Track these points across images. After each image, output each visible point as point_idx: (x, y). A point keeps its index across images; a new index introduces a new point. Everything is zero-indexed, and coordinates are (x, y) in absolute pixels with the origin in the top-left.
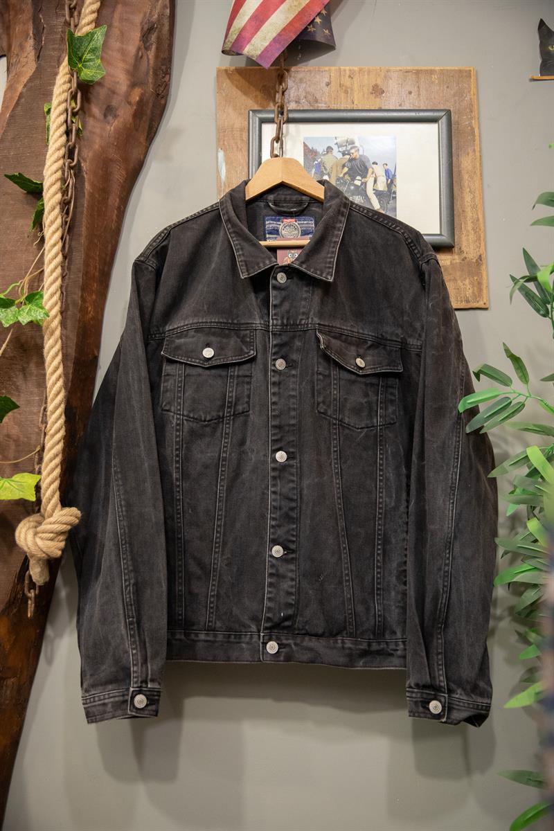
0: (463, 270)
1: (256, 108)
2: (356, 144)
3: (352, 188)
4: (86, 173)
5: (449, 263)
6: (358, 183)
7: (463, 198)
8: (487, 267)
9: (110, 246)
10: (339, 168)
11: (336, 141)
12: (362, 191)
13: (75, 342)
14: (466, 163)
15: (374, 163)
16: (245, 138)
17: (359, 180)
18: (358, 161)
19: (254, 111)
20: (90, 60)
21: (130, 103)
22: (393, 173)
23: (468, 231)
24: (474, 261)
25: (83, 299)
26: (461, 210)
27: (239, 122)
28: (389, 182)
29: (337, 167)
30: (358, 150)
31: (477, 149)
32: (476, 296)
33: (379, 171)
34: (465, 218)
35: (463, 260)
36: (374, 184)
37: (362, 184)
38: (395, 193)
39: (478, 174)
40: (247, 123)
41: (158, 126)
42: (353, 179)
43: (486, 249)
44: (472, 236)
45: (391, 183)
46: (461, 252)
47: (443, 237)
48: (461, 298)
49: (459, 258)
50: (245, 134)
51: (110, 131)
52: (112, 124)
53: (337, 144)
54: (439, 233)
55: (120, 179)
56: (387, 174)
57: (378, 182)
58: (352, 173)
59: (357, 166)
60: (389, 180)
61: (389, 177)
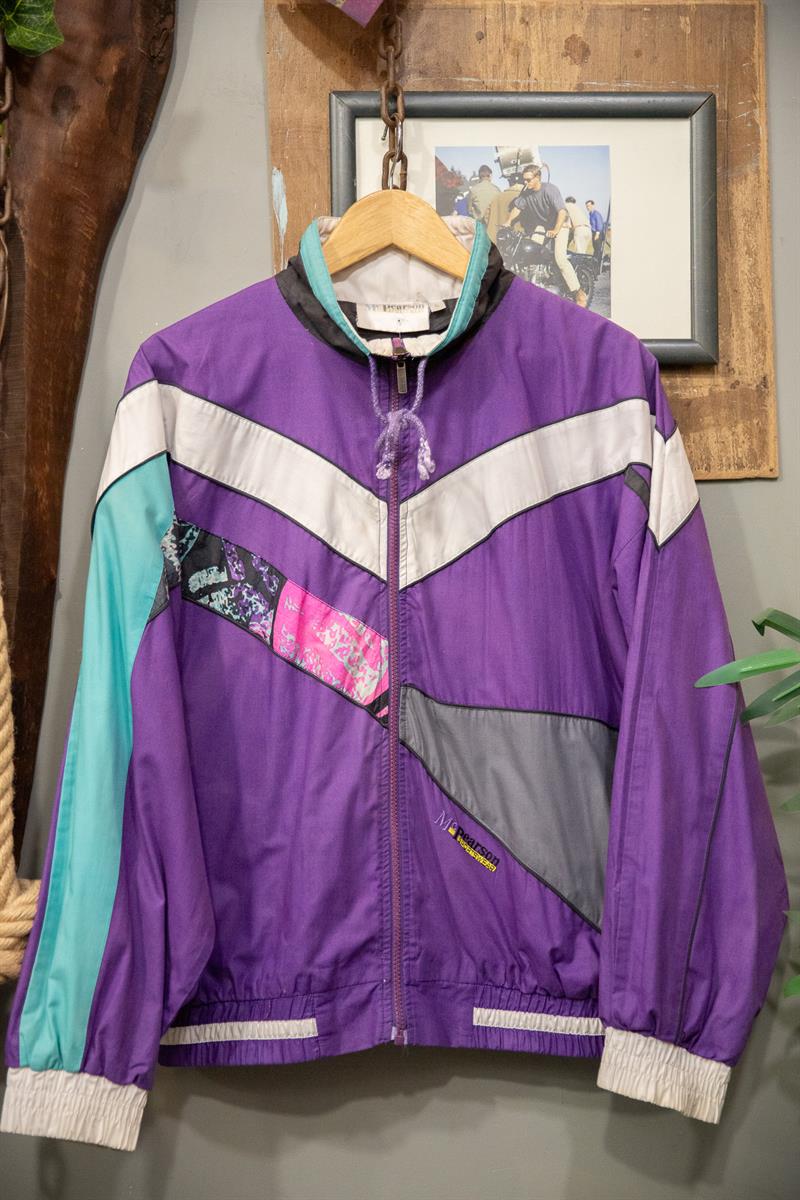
0: (731, 407)
1: (344, 86)
2: (537, 161)
3: (528, 248)
4: (25, 233)
5: (706, 394)
6: (538, 239)
7: (734, 266)
8: (777, 400)
9: (72, 364)
10: (504, 209)
11: (496, 156)
12: (545, 256)
13: (19, 562)
14: (741, 196)
15: (570, 200)
16: (324, 149)
17: (540, 233)
18: (538, 197)
19: (339, 94)
20: (32, 10)
21: (100, 81)
22: (605, 220)
23: (742, 331)
24: (754, 387)
25: (30, 480)
26: (729, 290)
27: (310, 113)
28: (597, 237)
29: (499, 207)
30: (539, 174)
31: (763, 167)
32: (755, 457)
33: (579, 215)
34: (739, 304)
35: (733, 386)
36: (569, 241)
37: (547, 240)
38: (607, 258)
39: (764, 218)
40: (325, 116)
41: (153, 118)
42: (530, 231)
43: (775, 367)
44: (750, 341)
45: (601, 239)
46: (729, 371)
47: (696, 345)
48: (728, 459)
49: (726, 383)
50: (323, 139)
51: (65, 139)
52: (69, 125)
53: (498, 160)
54: (689, 337)
55: (87, 232)
56: (594, 222)
57: (576, 238)
58: (528, 220)
59: (537, 206)
60: (598, 233)
61: (596, 227)
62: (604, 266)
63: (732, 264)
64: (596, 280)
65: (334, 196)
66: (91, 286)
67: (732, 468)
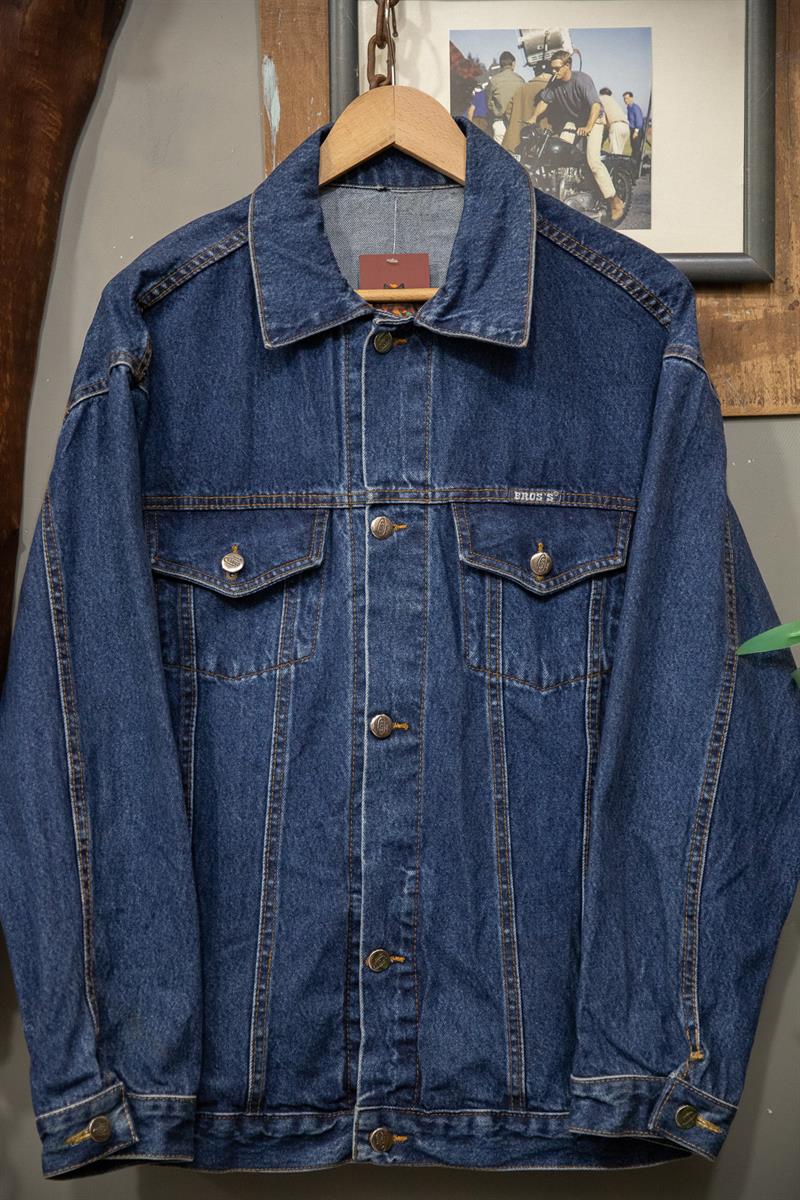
0: (789, 331)
2: (567, 47)
3: (557, 148)
5: (760, 316)
6: (568, 138)
7: (794, 166)
9: (35, 284)
10: (529, 103)
11: (520, 40)
12: (576, 156)
15: (606, 92)
16: (323, 34)
17: (570, 131)
18: (569, 88)
22: (645, 115)
26: (789, 194)
28: (636, 135)
29: (523, 101)
30: (569, 61)
33: (615, 109)
35: (792, 307)
36: (604, 140)
37: (577, 139)
38: (648, 160)
42: (559, 128)
45: (640, 136)
46: (787, 289)
47: (749, 260)
48: (785, 391)
49: (783, 303)
50: (321, 21)
51: (24, 24)
52: (27, 6)
53: (522, 46)
54: (741, 251)
55: (51, 132)
56: (632, 117)
57: (612, 136)
58: (557, 116)
59: (568, 99)
60: (637, 130)
61: (635, 124)
62: (643, 169)
63: (792, 165)
64: (634, 185)
65: (333, 88)
66: (57, 194)
67: (789, 402)
